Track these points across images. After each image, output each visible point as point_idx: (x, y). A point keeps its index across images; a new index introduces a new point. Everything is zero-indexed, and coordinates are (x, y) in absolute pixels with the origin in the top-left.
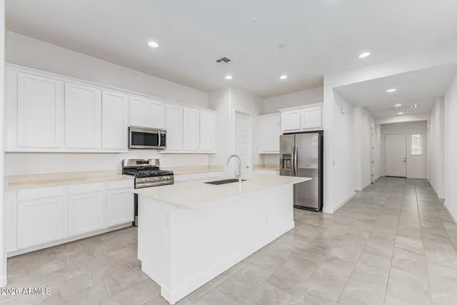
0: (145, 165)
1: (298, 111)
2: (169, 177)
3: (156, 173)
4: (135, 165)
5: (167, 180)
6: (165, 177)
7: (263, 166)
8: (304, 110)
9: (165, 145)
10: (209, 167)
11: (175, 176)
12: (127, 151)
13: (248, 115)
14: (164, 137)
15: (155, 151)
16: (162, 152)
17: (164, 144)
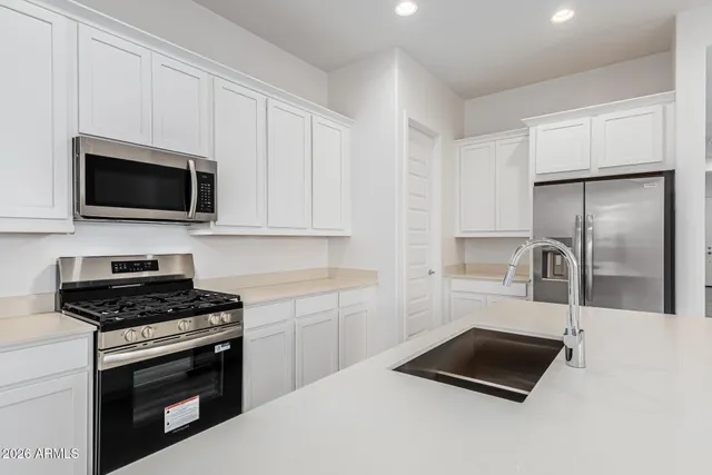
0: (146, 274)
1: (586, 120)
2: (226, 316)
3: (180, 301)
4: (106, 274)
5: (224, 325)
6: (213, 319)
7: (462, 269)
8: (603, 117)
9: (212, 209)
10: (333, 273)
11: (245, 310)
12: (69, 226)
13: (432, 135)
14: (208, 180)
15: (180, 230)
16: (202, 231)
17: (208, 205)
